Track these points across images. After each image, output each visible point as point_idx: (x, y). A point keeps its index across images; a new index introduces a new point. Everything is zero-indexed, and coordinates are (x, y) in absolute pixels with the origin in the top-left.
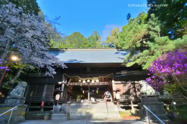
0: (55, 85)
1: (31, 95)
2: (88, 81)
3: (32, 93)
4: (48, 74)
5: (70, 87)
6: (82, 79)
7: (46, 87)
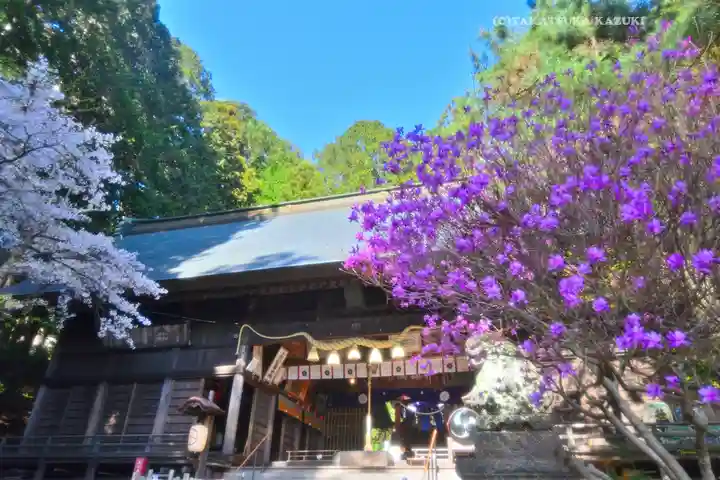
0: (203, 380)
1: (110, 431)
2: (354, 354)
3: (112, 420)
4: (108, 332)
5: (287, 387)
6: (324, 347)
7: (167, 388)
